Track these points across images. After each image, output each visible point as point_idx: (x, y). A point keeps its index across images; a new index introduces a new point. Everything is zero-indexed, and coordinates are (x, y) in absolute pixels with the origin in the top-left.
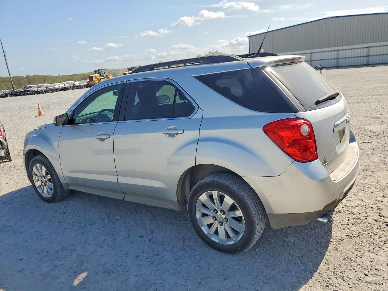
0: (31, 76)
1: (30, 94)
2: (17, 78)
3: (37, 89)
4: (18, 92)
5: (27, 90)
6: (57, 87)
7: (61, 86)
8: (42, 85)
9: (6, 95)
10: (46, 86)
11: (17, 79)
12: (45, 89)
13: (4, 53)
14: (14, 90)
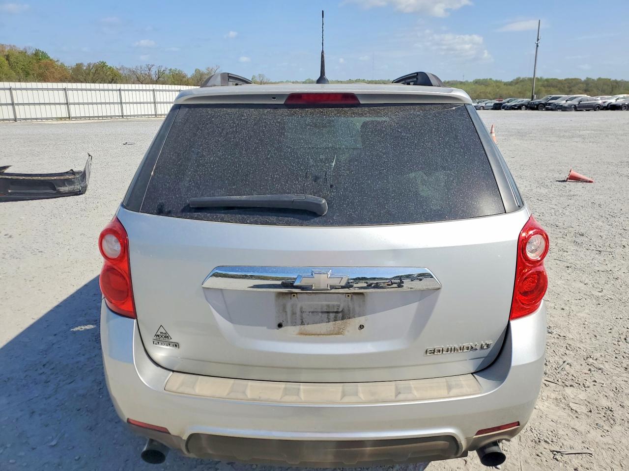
0: (593, 80)
1: (552, 110)
2: (570, 81)
3: (564, 102)
4: (536, 104)
5: (550, 102)
6: (600, 102)
7: (609, 101)
8: (575, 96)
9: (519, 107)
10: (580, 98)
11: (569, 83)
12: (577, 103)
13: (538, 41)
14: (532, 100)
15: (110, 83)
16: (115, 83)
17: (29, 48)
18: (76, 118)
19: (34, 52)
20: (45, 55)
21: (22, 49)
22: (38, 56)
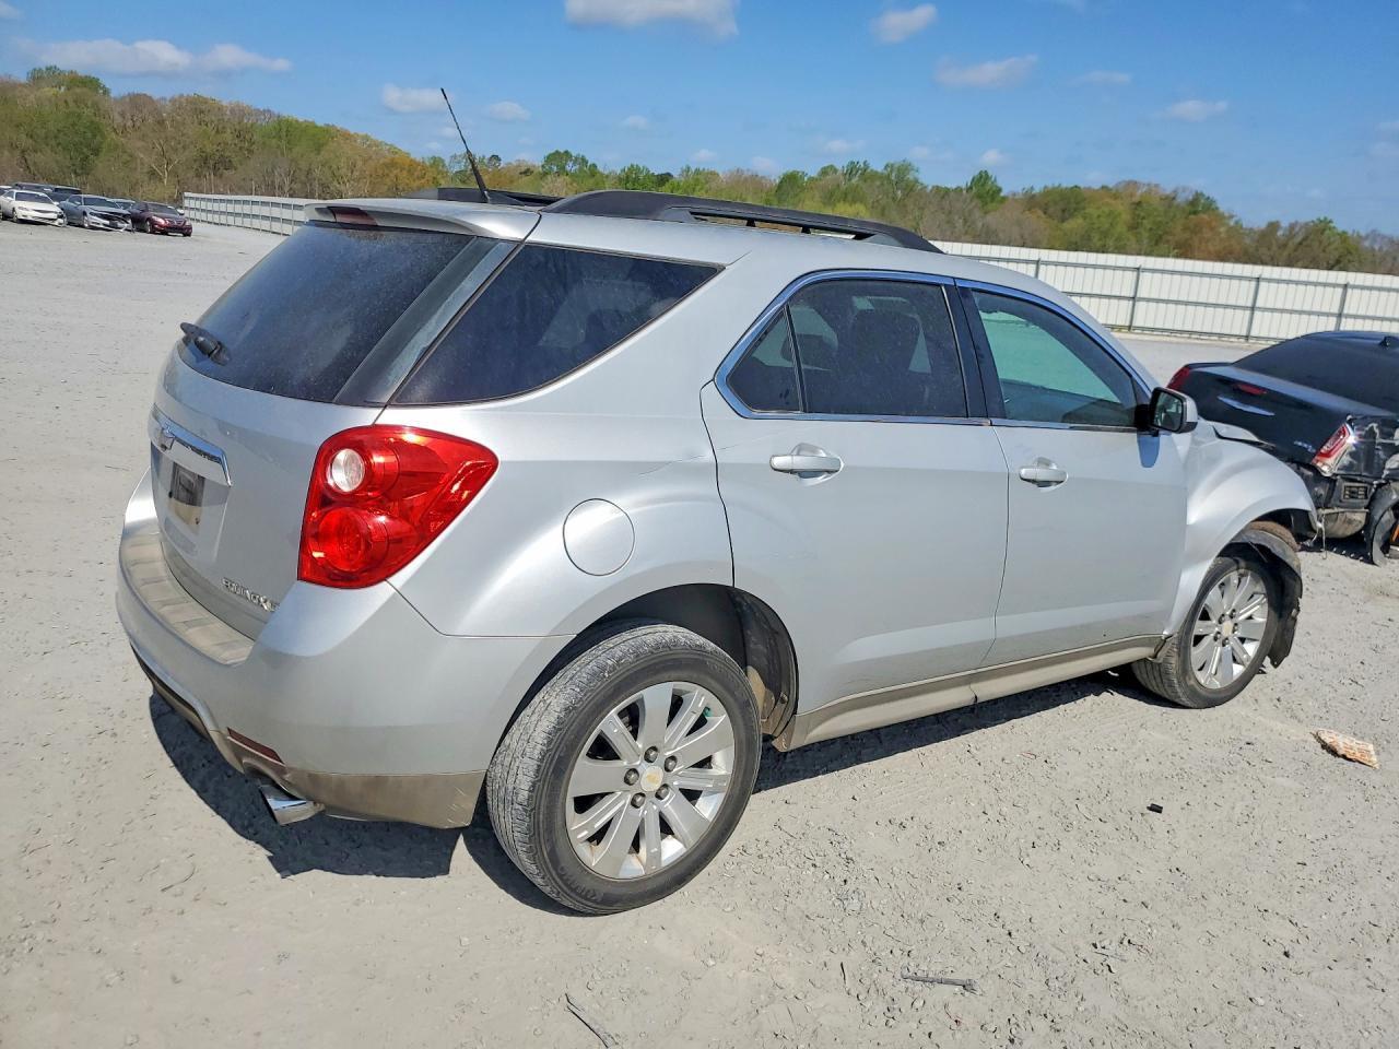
15: (1330, 268)
16: (1341, 269)
17: (1184, 191)
18: (1143, 329)
19: (1191, 198)
20: (1210, 206)
21: (1168, 192)
22: (1199, 206)
